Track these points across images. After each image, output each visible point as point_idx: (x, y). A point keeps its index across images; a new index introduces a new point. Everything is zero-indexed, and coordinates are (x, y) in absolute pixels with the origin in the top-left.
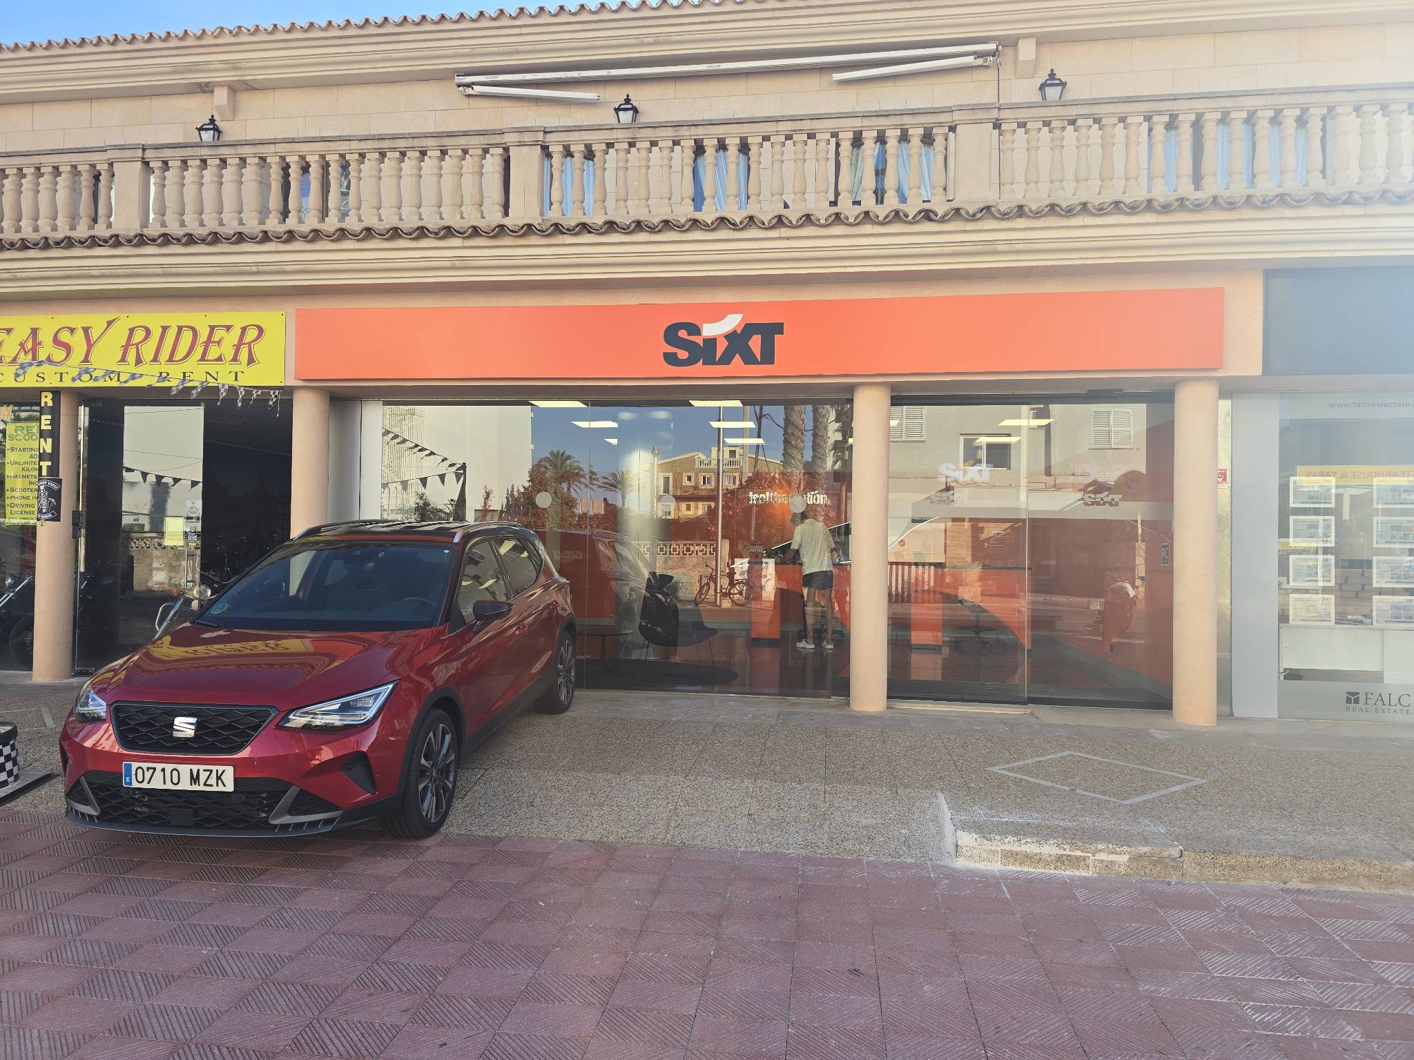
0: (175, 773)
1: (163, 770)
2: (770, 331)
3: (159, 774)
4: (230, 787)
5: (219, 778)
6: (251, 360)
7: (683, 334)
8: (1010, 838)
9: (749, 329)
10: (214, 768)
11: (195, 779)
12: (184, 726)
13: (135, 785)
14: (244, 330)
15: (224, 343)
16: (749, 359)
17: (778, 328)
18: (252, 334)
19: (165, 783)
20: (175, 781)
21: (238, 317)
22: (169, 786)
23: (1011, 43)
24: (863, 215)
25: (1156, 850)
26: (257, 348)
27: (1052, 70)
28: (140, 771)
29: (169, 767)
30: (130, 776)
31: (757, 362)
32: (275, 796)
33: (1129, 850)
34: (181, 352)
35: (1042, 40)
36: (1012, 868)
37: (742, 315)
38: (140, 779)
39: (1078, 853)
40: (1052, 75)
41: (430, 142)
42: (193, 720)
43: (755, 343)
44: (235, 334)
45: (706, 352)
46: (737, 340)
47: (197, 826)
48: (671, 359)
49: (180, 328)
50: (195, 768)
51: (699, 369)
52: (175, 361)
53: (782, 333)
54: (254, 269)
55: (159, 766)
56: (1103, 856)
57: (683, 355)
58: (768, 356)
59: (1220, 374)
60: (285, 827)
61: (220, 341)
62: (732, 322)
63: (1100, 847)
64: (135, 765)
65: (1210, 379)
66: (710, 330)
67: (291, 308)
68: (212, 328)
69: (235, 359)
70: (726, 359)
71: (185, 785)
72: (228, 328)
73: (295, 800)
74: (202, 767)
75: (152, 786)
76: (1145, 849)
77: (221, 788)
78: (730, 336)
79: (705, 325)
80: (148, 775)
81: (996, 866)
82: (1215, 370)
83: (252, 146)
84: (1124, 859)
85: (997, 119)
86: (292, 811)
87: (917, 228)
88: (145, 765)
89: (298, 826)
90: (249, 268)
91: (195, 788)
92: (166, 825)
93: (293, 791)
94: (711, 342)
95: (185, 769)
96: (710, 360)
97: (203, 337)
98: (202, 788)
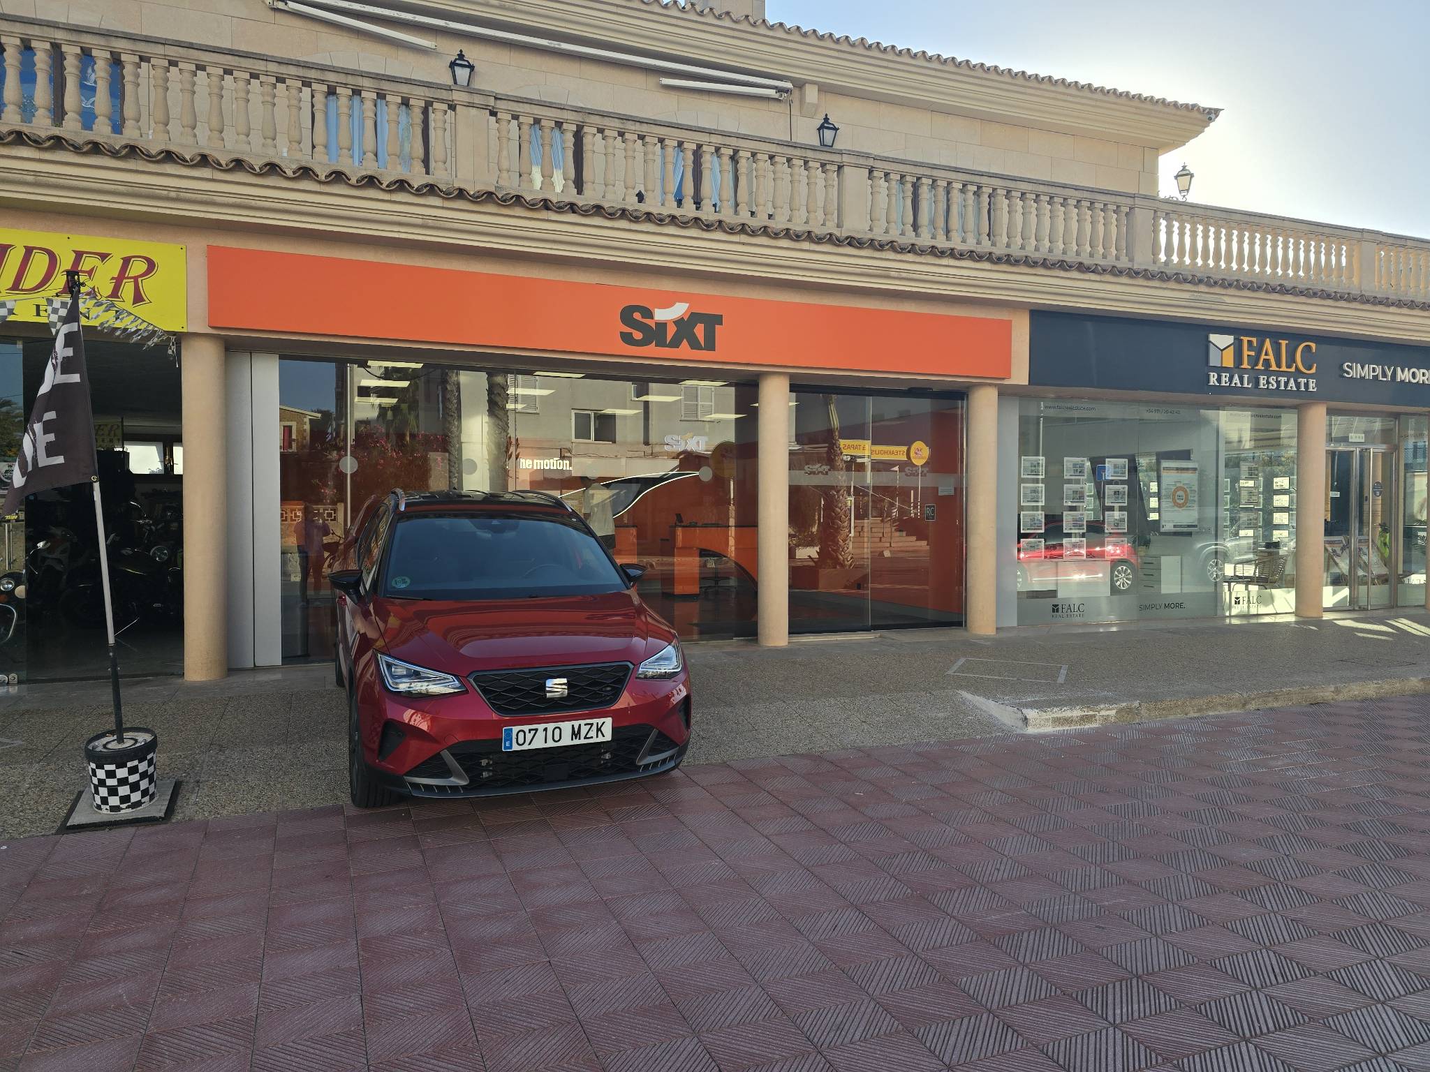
0: (557, 731)
1: (546, 730)
2: (712, 321)
3: (541, 734)
4: (608, 737)
5: (599, 730)
6: (138, 298)
7: (637, 316)
8: (1055, 709)
9: (695, 318)
10: (594, 721)
11: (576, 734)
12: (556, 686)
13: (516, 748)
14: (127, 261)
15: (97, 275)
16: (695, 345)
17: (718, 319)
18: (138, 268)
19: (546, 742)
20: (557, 738)
21: (120, 245)
22: (551, 744)
23: (800, 85)
24: (806, 234)
25: (1129, 704)
26: (147, 285)
27: (826, 115)
28: (521, 735)
29: (551, 726)
30: (511, 741)
31: (702, 349)
32: (641, 740)
33: (1116, 706)
34: (30, 280)
35: (824, 89)
36: (1058, 729)
37: (688, 305)
38: (521, 741)
39: (1091, 713)
40: (826, 120)
41: (366, 83)
42: (564, 680)
43: (699, 331)
44: (114, 266)
45: (656, 334)
46: (684, 326)
47: (571, 778)
48: (627, 338)
49: (29, 251)
50: (576, 724)
51: (652, 350)
52: (22, 290)
53: (721, 324)
54: (173, 194)
55: (541, 727)
56: (1103, 713)
57: (638, 335)
58: (710, 345)
59: (1006, 382)
60: (646, 767)
61: (92, 269)
62: (679, 310)
63: (1102, 706)
64: (515, 729)
65: (995, 385)
66: (661, 315)
67: (200, 244)
68: (79, 255)
69: (115, 293)
70: (675, 343)
71: (567, 741)
72: (104, 256)
73: (655, 741)
74: (582, 722)
75: (535, 745)
76: (1124, 704)
77: (601, 739)
78: (679, 322)
79: (656, 310)
80: (529, 736)
81: (1049, 729)
82: (1003, 379)
83: (132, 41)
84: (1113, 712)
85: (872, 167)
86: (653, 751)
87: (840, 250)
88: (526, 728)
89: (655, 764)
90: (166, 192)
91: (576, 742)
92: (540, 781)
93: (654, 733)
94: (662, 326)
95: (566, 727)
96: (661, 343)
97: (66, 263)
98: (583, 741)
